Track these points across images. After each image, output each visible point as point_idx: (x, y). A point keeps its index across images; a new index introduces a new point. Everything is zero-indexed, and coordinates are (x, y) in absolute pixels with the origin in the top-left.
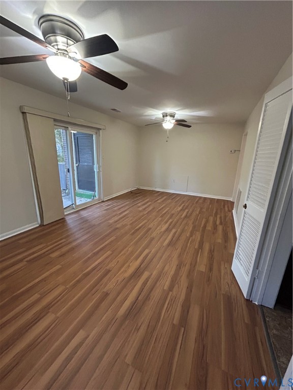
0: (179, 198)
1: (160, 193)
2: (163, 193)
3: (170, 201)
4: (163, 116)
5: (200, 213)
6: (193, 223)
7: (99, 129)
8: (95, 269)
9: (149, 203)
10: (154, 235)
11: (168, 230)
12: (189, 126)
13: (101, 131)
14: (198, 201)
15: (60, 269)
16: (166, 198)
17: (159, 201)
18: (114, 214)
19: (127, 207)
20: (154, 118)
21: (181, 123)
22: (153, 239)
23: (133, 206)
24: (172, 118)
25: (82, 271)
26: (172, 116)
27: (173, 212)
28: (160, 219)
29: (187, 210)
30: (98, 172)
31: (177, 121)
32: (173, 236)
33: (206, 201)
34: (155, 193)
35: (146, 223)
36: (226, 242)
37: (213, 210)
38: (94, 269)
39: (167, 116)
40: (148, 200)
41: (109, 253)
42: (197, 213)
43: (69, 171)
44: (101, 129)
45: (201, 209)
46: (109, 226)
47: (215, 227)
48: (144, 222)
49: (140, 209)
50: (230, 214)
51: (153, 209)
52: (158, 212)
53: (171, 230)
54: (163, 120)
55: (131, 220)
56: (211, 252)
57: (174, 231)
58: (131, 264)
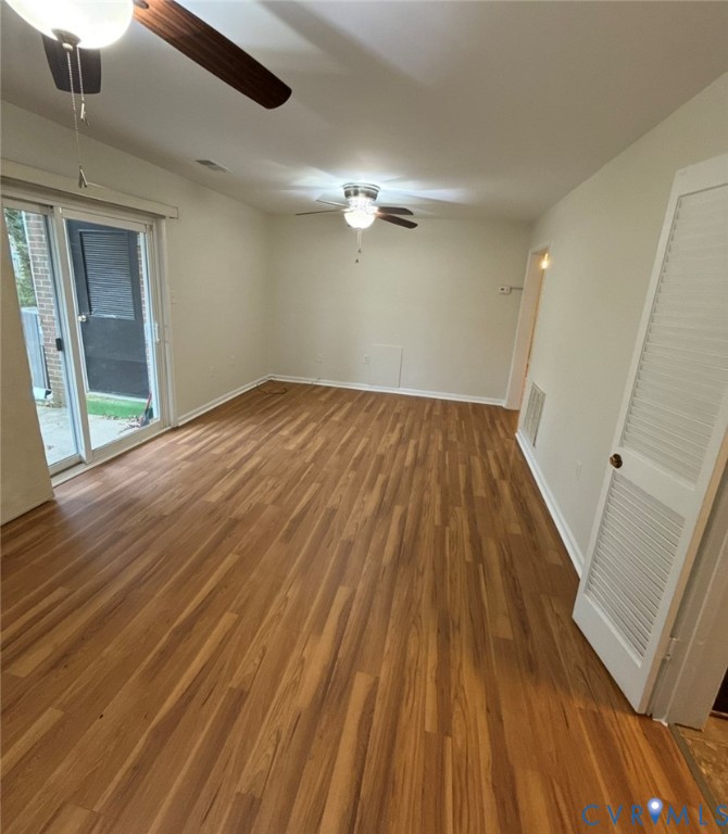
0: (384, 405)
1: (331, 392)
2: (339, 392)
3: (362, 415)
4: (347, 194)
5: (445, 449)
6: (439, 479)
7: (158, 217)
8: (191, 698)
9: (312, 426)
10: (349, 531)
11: (382, 510)
12: (412, 225)
13: (164, 223)
14: (431, 411)
15: (60, 724)
16: (352, 408)
17: (336, 418)
18: (219, 468)
19: (253, 444)
20: (316, 196)
21: (394, 216)
22: (349, 545)
23: (268, 439)
24: (369, 200)
25: (148, 717)
26: (371, 195)
27: (381, 450)
28: (352, 475)
29: (412, 442)
30: (159, 347)
31: (382, 209)
32: (401, 532)
33: (449, 411)
34: (318, 395)
35: (317, 493)
36: (530, 531)
37: (473, 438)
38: (188, 696)
39: (356, 193)
40: (305, 416)
41: (227, 619)
42: (440, 447)
43: (60, 345)
44: (163, 217)
45: (445, 434)
46: (212, 512)
47: (493, 489)
48: (310, 492)
49: (292, 446)
50: (514, 445)
51: (327, 443)
52: (341, 452)
53: (391, 510)
54: (347, 205)
55: (273, 488)
56: (507, 567)
57: (398, 510)
58: (305, 654)
